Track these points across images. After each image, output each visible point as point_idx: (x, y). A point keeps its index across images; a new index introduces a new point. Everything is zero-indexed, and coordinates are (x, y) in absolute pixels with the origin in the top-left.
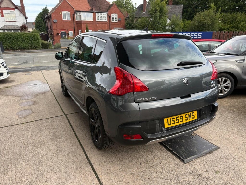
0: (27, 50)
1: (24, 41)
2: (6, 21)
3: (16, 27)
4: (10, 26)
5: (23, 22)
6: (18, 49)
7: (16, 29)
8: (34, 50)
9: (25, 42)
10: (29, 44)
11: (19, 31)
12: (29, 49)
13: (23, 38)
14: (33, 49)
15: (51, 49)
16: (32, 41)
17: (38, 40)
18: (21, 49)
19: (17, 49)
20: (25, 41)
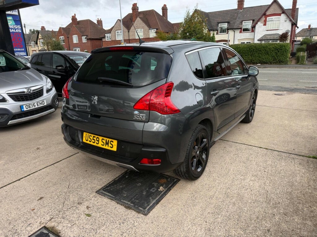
0: (269, 64)
1: (268, 53)
2: (267, 30)
3: (275, 37)
4: (270, 36)
5: (287, 29)
6: (258, 64)
7: (275, 39)
8: (278, 65)
9: (268, 55)
10: (273, 57)
11: (278, 42)
12: (271, 64)
13: (267, 50)
14: (276, 63)
15: (303, 64)
16: (277, 54)
17: (285, 52)
18: (261, 64)
19: (258, 62)
20: (270, 53)
